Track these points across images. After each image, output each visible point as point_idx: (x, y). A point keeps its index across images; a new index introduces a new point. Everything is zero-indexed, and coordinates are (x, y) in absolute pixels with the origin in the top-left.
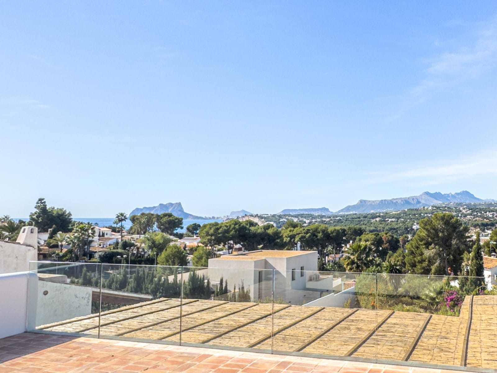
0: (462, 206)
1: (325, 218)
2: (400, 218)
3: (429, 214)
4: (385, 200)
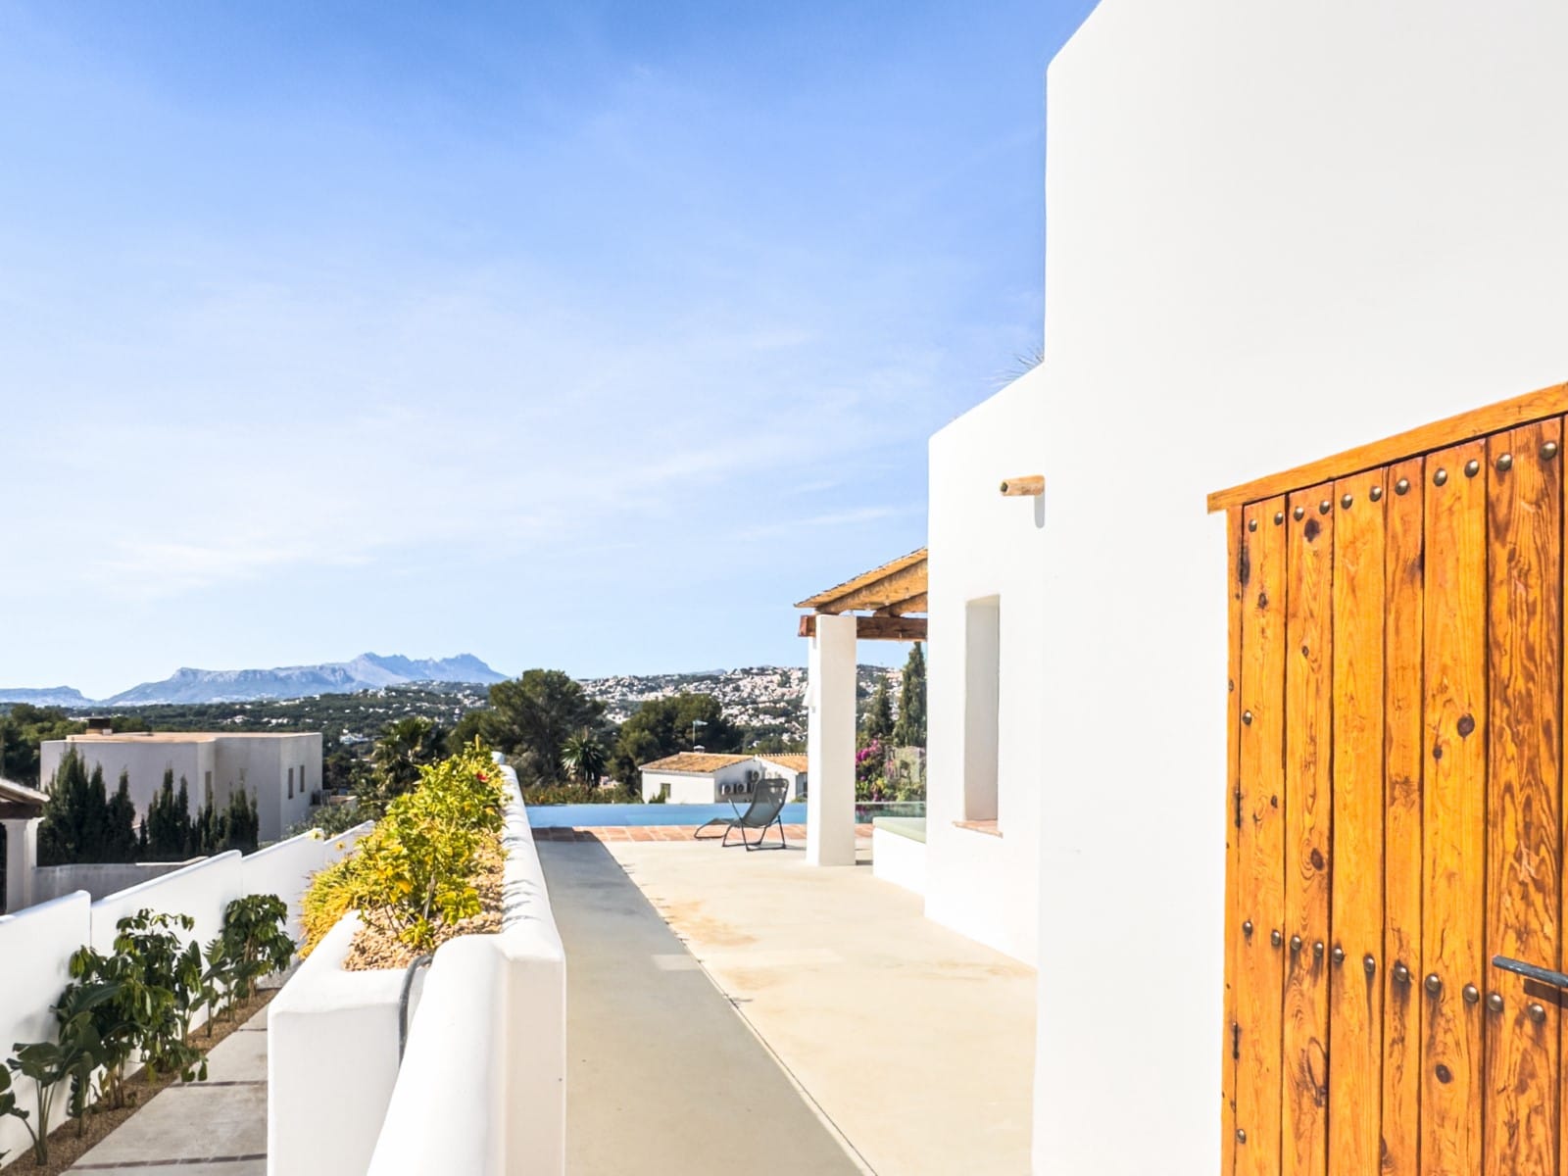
0: (460, 691)
1: (73, 716)
2: (304, 716)
3: (380, 708)
4: (255, 672)
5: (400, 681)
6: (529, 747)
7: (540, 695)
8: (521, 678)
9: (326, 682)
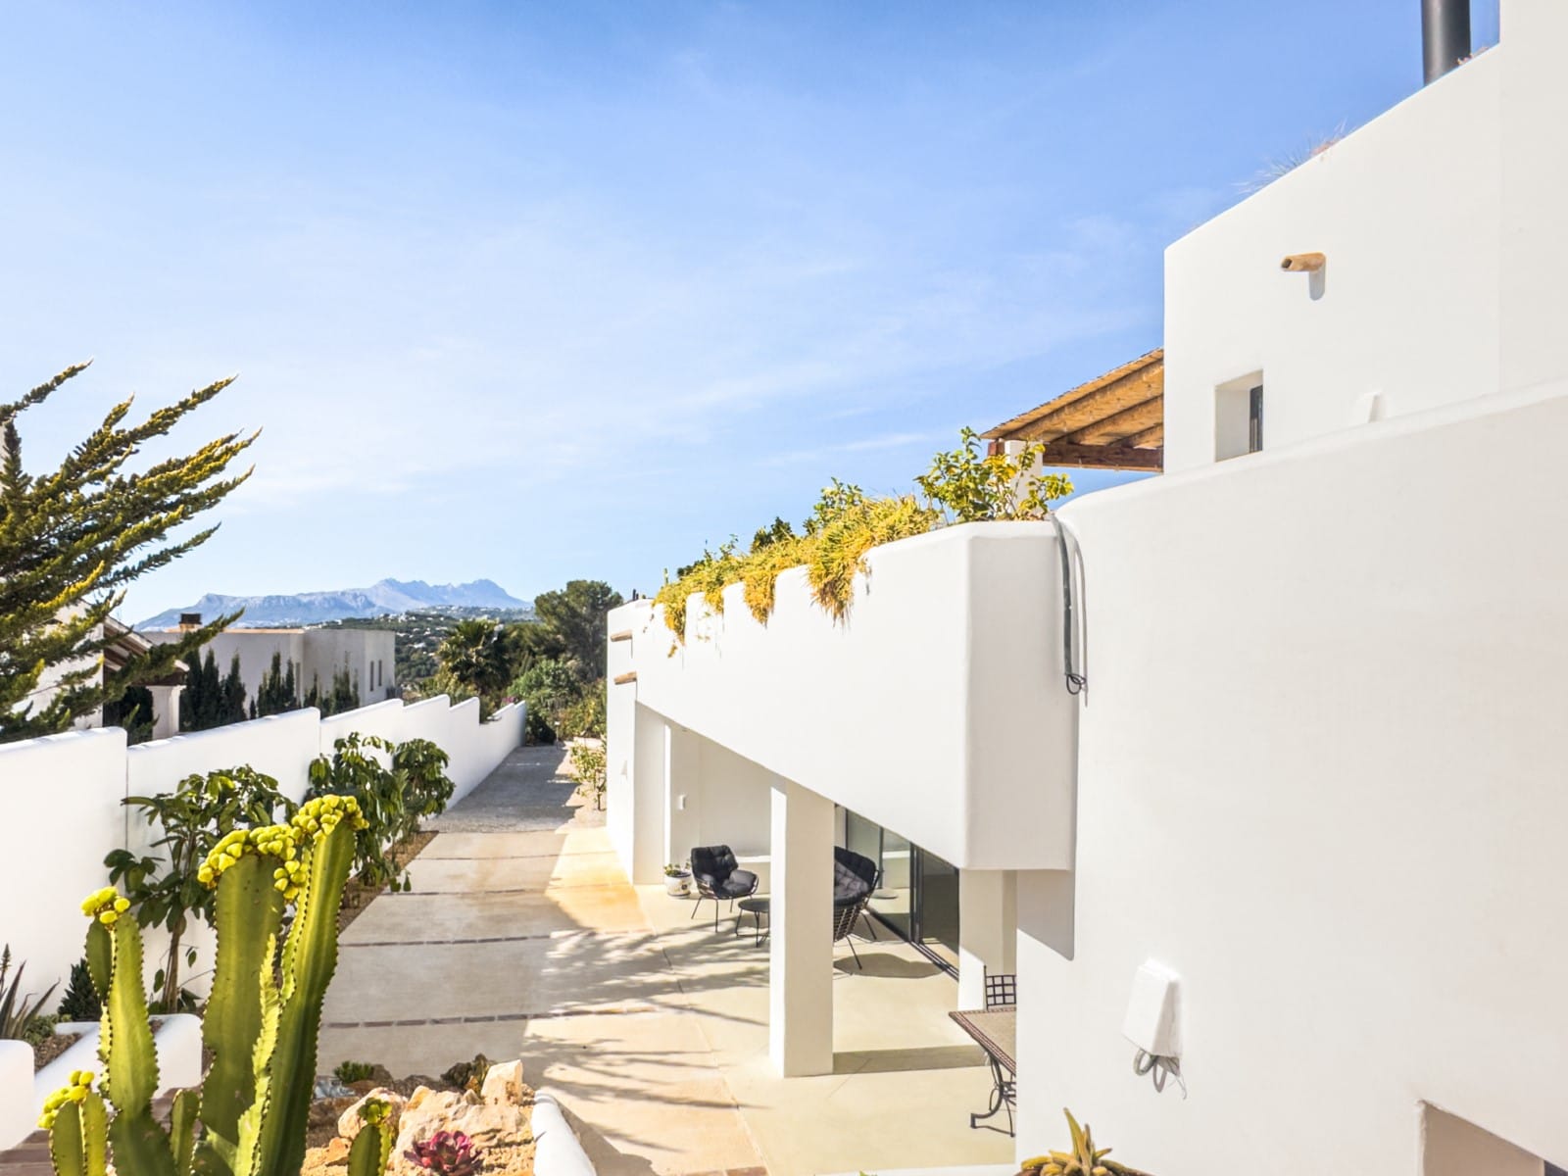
4: (278, 597)
5: (420, 606)
6: (573, 655)
7: (584, 605)
8: (565, 589)
9: (348, 608)
